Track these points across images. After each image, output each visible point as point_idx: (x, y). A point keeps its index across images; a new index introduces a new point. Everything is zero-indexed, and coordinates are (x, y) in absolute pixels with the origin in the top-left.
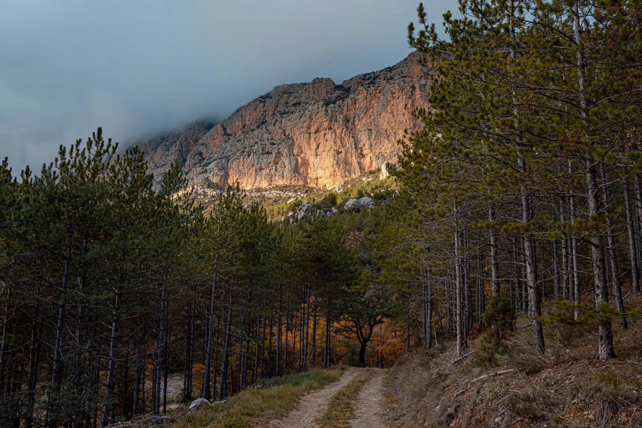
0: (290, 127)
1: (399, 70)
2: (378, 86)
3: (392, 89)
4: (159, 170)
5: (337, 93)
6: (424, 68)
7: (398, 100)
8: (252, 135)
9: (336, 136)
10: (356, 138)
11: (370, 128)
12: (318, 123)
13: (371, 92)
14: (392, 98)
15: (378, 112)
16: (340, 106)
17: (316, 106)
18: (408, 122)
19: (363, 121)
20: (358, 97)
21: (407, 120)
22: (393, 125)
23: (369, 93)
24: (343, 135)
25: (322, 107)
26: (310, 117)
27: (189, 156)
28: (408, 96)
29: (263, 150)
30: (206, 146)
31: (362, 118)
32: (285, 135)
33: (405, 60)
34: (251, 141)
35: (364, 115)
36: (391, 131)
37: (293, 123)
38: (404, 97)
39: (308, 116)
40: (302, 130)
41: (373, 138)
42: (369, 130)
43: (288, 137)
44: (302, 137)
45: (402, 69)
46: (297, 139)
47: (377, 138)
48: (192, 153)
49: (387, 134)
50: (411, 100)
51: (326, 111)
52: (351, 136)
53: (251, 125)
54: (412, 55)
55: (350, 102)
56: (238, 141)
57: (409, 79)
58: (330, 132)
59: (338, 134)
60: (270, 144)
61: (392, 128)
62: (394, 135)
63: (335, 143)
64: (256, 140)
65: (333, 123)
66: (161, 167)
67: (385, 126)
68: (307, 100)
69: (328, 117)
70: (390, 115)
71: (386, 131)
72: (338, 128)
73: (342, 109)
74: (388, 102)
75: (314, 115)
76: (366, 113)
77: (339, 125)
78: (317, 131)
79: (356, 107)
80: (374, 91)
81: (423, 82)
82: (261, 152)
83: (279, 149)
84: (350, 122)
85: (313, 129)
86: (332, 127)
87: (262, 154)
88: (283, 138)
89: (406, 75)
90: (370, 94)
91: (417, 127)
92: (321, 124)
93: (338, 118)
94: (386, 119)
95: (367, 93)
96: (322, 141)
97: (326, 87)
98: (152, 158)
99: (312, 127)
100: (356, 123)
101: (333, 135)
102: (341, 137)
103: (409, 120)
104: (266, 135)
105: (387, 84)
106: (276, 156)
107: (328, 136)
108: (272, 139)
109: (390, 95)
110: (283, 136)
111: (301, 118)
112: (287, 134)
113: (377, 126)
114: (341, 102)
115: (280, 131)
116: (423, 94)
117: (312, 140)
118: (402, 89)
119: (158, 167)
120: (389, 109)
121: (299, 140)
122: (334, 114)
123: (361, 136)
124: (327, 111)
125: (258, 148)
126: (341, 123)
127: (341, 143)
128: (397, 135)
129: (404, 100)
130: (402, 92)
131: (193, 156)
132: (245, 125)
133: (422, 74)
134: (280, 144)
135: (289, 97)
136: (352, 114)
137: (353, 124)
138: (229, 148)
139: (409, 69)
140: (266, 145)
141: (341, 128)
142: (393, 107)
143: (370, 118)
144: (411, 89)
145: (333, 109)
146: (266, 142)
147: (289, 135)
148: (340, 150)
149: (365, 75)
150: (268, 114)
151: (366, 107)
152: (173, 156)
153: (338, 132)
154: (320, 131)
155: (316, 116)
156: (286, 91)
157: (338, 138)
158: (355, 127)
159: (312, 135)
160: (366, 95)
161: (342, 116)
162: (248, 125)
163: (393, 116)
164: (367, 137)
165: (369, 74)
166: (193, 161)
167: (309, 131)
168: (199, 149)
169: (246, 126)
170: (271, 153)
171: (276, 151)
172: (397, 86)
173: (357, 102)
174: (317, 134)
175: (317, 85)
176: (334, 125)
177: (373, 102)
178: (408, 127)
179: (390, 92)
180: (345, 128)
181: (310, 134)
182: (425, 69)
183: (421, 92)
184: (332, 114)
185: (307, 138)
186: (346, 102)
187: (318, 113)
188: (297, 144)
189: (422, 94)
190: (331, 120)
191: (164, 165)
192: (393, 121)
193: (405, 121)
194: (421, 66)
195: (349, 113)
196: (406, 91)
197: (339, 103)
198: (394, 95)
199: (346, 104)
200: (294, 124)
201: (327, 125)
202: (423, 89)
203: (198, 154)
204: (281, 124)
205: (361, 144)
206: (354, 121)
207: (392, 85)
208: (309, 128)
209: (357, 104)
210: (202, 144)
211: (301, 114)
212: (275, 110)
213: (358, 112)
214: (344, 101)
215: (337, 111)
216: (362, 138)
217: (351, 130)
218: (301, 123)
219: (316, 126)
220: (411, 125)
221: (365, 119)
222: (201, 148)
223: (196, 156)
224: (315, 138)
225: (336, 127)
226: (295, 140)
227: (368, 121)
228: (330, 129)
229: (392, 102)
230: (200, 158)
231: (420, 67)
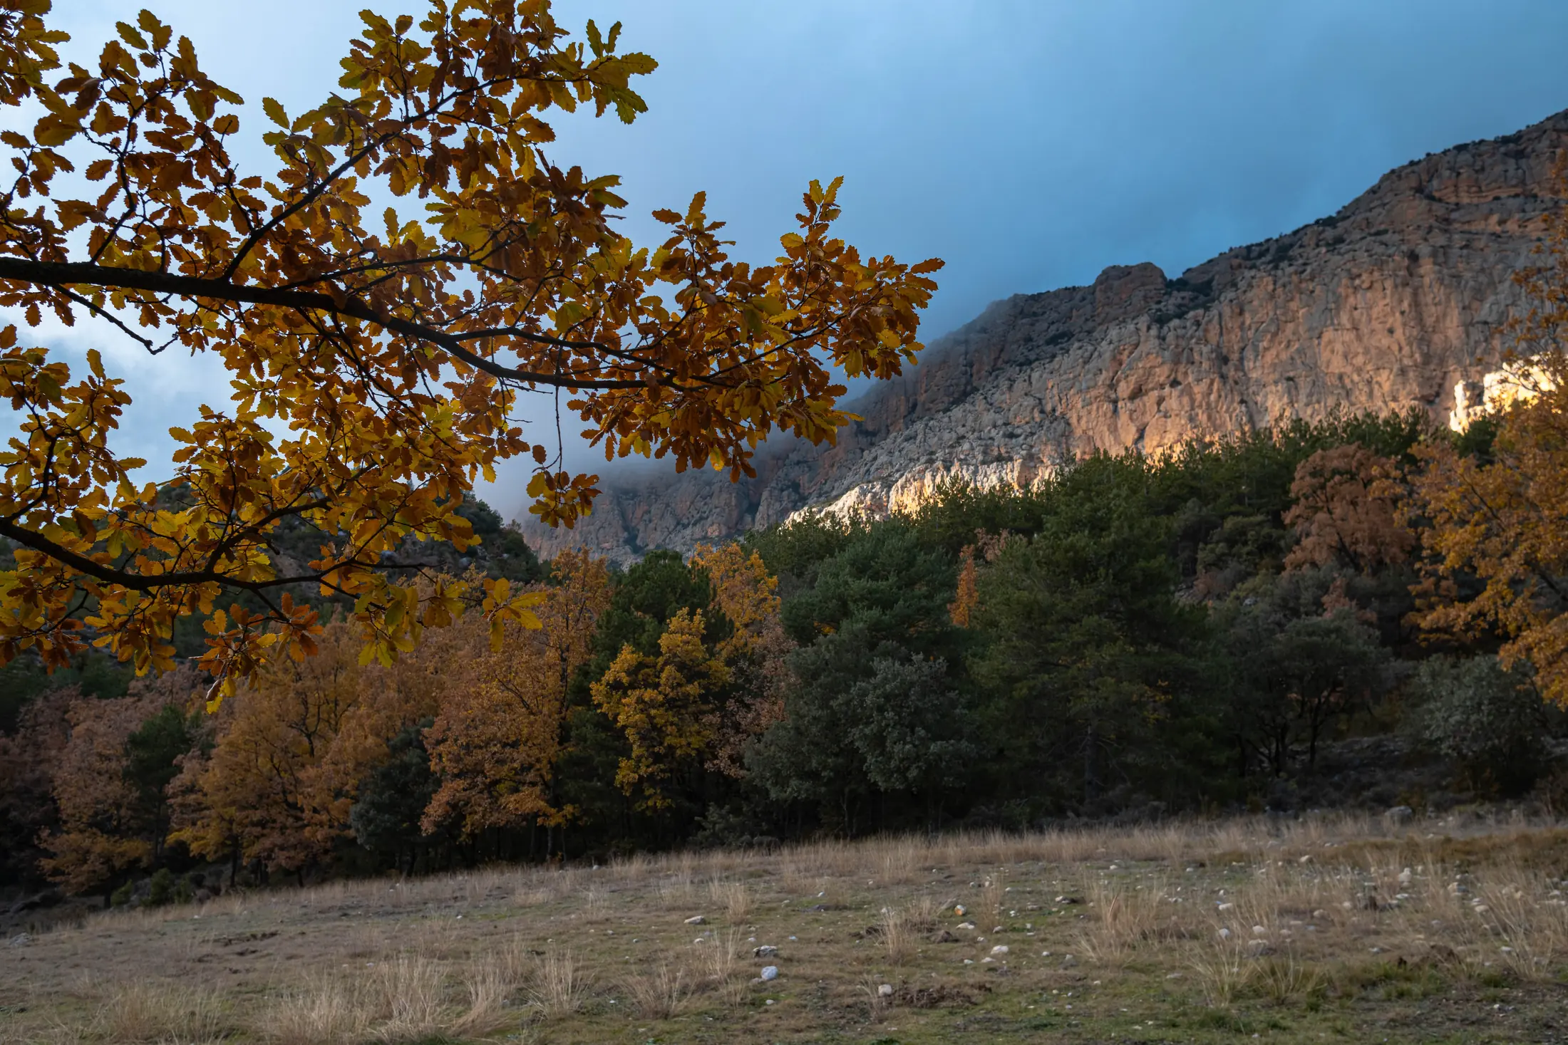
0: (1055, 391)
1: (1359, 218)
2: (1305, 264)
3: (1348, 266)
4: (688, 531)
5: (1177, 298)
6: (1435, 206)
7: (1369, 294)
8: (946, 419)
9: (1192, 401)
10: (1251, 404)
11: (1291, 374)
12: (1141, 371)
13: (1286, 279)
14: (1350, 290)
15: (1310, 329)
16: (1198, 324)
17: (1131, 327)
18: (1406, 350)
19: (1269, 357)
20: (1249, 295)
21: (1403, 343)
22: (1359, 360)
23: (1280, 283)
24: (1213, 397)
25: (1149, 328)
26: (1114, 358)
27: (765, 494)
28: (1399, 281)
29: (985, 453)
30: (810, 467)
31: (1266, 349)
32: (1042, 412)
33: (1373, 191)
34: (946, 436)
35: (1271, 341)
36: (1356, 378)
37: (1065, 377)
38: (1389, 284)
39: (1107, 355)
40: (1093, 393)
41: (1303, 398)
42: (1290, 379)
43: (1052, 416)
44: (1094, 414)
45: (1368, 214)
46: (1079, 419)
47: (1314, 399)
48: (773, 484)
49: (1343, 387)
50: (1409, 290)
51: (1162, 338)
52: (1237, 399)
53: (932, 402)
54: (1394, 177)
55: (1227, 311)
56: (907, 440)
57: (1397, 237)
58: (1175, 392)
59: (1199, 397)
60: (1005, 436)
61: (1359, 370)
62: (1366, 389)
63: (1191, 419)
64: (961, 431)
65: (1182, 369)
66: (695, 524)
67: (1337, 365)
68: (1090, 324)
69: (1167, 353)
70: (1349, 336)
71: (1341, 377)
72: (1199, 380)
73: (1206, 331)
74: (1339, 301)
75: (1126, 353)
76: (1275, 334)
77: (1199, 371)
78: (1137, 393)
79: (1243, 323)
80: (1295, 278)
81: (1440, 240)
82: (980, 457)
83: (1032, 447)
84: (1231, 363)
85: (1124, 389)
86: (1180, 378)
87: (983, 463)
88: (1038, 420)
89: (1383, 227)
90: (1284, 286)
91: (1435, 361)
92: (1149, 372)
93: (1196, 357)
94: (1339, 347)
95: (1275, 283)
96: (1153, 420)
97: (1143, 284)
98: (668, 505)
99: (1122, 385)
100: (1249, 364)
101: (1186, 400)
102: (1208, 404)
103: (1410, 344)
104: (988, 417)
105: (1329, 255)
106: (1023, 465)
107: (1172, 403)
108: (1006, 424)
109: (1344, 281)
110: (1036, 414)
111: (1085, 363)
112: (1048, 408)
113: (1312, 368)
114: (1201, 311)
115: (1030, 401)
116: (1445, 271)
117: (1124, 417)
118: (1380, 264)
119: (685, 527)
120: (1344, 319)
121: (1084, 419)
122: (1183, 343)
123: (1266, 396)
124: (1164, 339)
125: (972, 449)
126: (1205, 365)
127: (1209, 418)
128: (1376, 387)
129: (1388, 292)
130: (1381, 270)
131: (776, 493)
132: (915, 406)
133: (1432, 221)
134: (1032, 434)
135: (1032, 325)
136: (1234, 338)
137: (1240, 366)
138: (883, 459)
139: (1389, 211)
140: (992, 439)
141: (1206, 381)
142: (1356, 313)
143: (1288, 346)
144: (1406, 262)
145: (1180, 332)
146: (993, 433)
147: (1054, 410)
148: (1207, 439)
149: (1249, 248)
150: (979, 372)
151: (1276, 320)
152: (725, 496)
153: (1199, 390)
154: (1147, 392)
155: (1131, 353)
156: (1022, 312)
157: (1200, 406)
158: (1245, 375)
159: (1120, 404)
160: (1271, 287)
161: (1205, 350)
162: (924, 404)
163: (1359, 338)
164: (1285, 400)
165: (1260, 245)
166: (777, 505)
167: (1113, 396)
168: (792, 475)
169: (919, 408)
170: (1011, 459)
171: (1024, 453)
172: (1363, 257)
173: (1247, 308)
174: (1137, 401)
175: (1116, 283)
176: (1186, 373)
177: (1293, 305)
178: (1407, 362)
179: (1344, 274)
180: (1217, 380)
181: (1115, 402)
182: (1439, 209)
183: (1437, 268)
184: (1177, 346)
185: (1109, 415)
186: (1214, 312)
187: (1137, 345)
188: (1078, 432)
189: (1440, 272)
190: (1176, 362)
191: (701, 519)
192: (1360, 350)
193: (1395, 348)
194: (1425, 202)
195: (1225, 338)
196: (1391, 265)
197: (1196, 316)
198: (1357, 282)
199: (1216, 318)
200: (1067, 380)
201: (1166, 373)
202: (1441, 259)
203: (788, 487)
204: (1030, 383)
205: (1267, 418)
206: (1241, 359)
207: (1347, 257)
208: (1113, 386)
209: (1247, 315)
210: (798, 463)
211: (1087, 354)
212: (996, 359)
213: (1250, 334)
214: (1207, 309)
215: (1192, 337)
216: (1269, 403)
217: (1236, 383)
218: (1090, 376)
219: (1133, 379)
220: (1417, 356)
221: (1273, 352)
222: (795, 473)
223: (785, 493)
224: (1132, 412)
225: (1190, 379)
226: (1074, 421)
227: (1284, 356)
228: (1175, 383)
229: (1351, 300)
230: (794, 497)
231: (1423, 204)
